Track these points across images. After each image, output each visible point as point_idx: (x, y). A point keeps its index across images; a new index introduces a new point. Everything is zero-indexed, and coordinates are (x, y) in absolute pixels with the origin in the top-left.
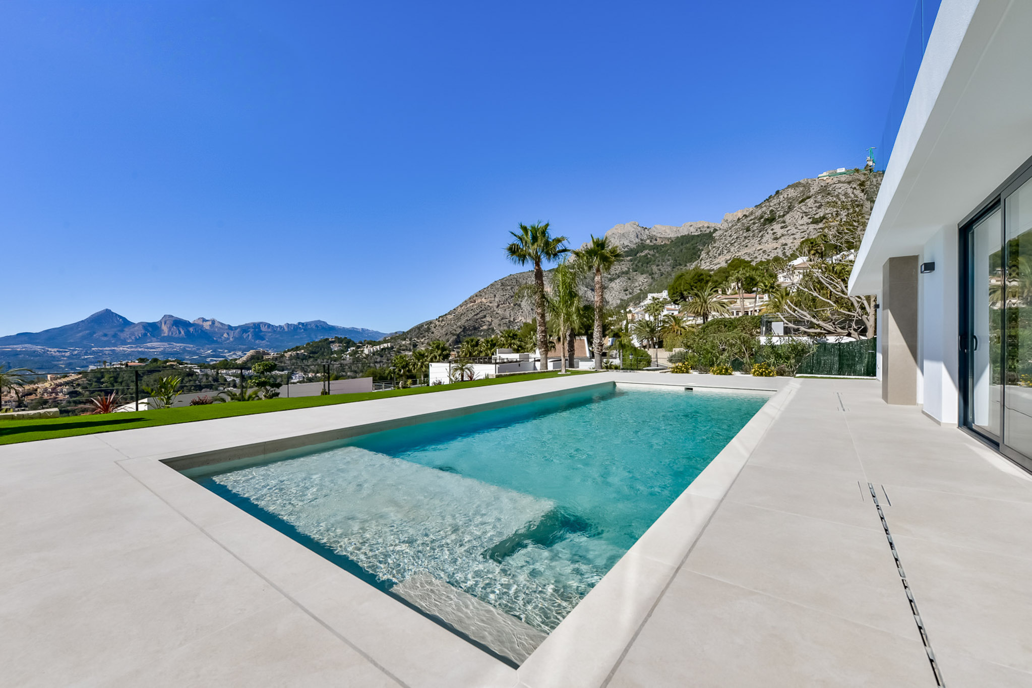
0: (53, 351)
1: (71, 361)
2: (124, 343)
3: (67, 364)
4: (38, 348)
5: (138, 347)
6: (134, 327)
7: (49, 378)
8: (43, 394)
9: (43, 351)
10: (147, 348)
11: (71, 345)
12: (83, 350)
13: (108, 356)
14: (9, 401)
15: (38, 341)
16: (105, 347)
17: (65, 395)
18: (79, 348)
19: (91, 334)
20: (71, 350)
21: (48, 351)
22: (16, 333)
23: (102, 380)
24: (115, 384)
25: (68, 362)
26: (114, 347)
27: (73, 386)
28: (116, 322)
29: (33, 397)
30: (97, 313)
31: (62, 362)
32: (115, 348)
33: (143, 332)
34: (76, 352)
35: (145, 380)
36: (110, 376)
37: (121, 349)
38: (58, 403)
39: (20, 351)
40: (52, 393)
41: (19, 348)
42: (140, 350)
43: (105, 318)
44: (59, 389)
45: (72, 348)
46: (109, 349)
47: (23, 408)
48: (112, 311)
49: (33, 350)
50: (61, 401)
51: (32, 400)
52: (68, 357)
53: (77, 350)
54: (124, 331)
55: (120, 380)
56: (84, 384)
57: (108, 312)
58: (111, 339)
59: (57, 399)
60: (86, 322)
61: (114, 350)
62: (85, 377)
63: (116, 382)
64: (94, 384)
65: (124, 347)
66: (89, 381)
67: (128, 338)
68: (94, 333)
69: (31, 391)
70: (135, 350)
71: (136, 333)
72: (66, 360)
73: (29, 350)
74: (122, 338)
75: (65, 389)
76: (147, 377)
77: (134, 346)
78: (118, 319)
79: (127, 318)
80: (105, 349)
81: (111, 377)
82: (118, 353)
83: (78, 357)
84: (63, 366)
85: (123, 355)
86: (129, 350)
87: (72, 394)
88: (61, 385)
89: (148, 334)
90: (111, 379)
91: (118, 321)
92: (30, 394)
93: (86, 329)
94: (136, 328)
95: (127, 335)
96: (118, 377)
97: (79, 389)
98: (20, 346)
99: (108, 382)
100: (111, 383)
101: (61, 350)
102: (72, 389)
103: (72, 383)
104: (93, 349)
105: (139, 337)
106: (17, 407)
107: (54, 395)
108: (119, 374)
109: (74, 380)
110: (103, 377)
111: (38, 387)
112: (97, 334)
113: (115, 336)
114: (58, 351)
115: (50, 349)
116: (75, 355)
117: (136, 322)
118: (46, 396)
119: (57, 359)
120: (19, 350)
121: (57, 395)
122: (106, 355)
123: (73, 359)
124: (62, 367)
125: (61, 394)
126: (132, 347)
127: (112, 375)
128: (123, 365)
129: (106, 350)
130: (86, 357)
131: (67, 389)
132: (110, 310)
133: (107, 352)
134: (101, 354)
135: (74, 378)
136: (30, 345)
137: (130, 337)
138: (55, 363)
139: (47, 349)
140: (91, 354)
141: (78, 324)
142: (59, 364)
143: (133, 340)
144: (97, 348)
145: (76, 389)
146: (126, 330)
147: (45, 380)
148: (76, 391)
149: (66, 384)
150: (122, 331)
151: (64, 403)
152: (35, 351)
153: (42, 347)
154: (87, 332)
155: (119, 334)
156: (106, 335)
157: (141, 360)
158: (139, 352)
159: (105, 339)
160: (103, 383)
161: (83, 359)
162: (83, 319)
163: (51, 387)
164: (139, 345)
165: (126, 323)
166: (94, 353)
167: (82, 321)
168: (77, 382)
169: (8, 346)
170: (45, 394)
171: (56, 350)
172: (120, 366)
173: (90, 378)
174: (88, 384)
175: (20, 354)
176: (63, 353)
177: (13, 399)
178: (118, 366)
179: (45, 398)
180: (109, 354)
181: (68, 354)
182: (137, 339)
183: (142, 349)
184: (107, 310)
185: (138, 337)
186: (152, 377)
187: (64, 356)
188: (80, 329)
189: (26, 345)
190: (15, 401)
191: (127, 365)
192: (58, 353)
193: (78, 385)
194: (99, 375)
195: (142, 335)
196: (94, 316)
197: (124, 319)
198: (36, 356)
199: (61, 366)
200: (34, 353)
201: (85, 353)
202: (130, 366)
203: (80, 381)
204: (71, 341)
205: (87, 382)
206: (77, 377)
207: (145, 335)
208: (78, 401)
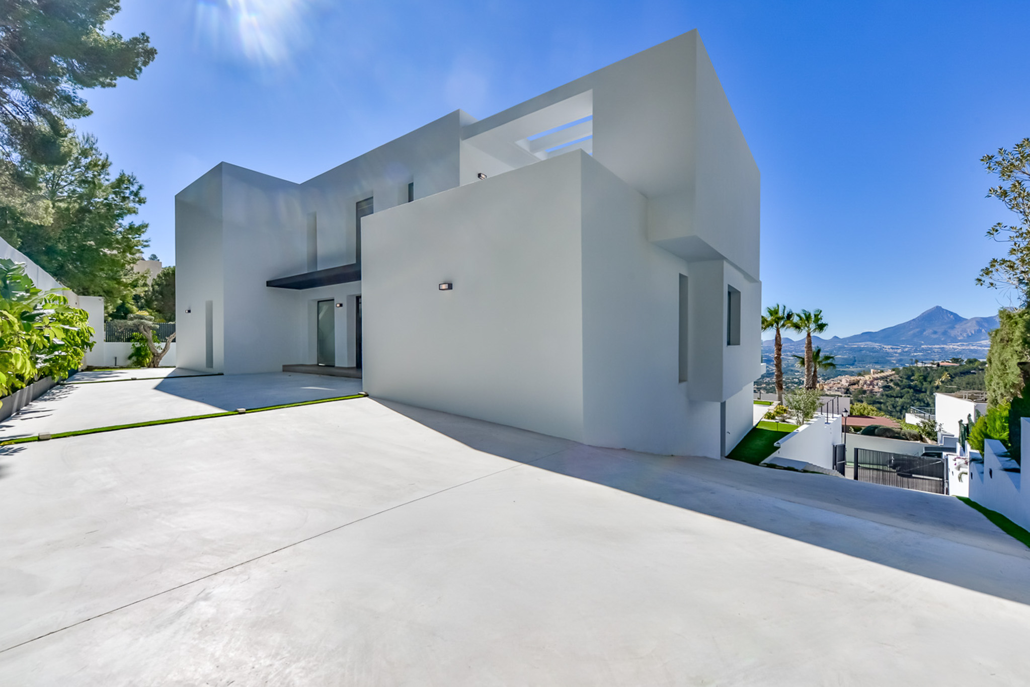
0: (888, 348)
1: (902, 357)
2: (954, 340)
3: (899, 360)
4: (876, 345)
5: (971, 345)
6: (966, 323)
7: (872, 372)
8: (863, 386)
9: (879, 347)
10: (981, 346)
11: (903, 342)
12: (913, 348)
13: (936, 354)
14: (840, 388)
15: (876, 339)
16: (934, 345)
17: (879, 388)
18: (910, 345)
19: (921, 332)
20: (902, 347)
21: (883, 348)
22: (861, 333)
23: (912, 378)
24: (924, 383)
25: (899, 358)
26: (944, 344)
27: (887, 381)
28: (946, 319)
29: (856, 387)
30: (928, 311)
31: (894, 358)
32: (945, 346)
33: (977, 328)
34: (907, 349)
35: (956, 382)
36: (919, 374)
37: (951, 346)
38: (874, 395)
39: (863, 348)
40: (870, 385)
41: (862, 345)
42: (972, 348)
43: (936, 315)
44: (875, 382)
45: (903, 346)
46: (938, 346)
47: (849, 395)
48: (943, 307)
49: (872, 346)
50: (876, 392)
51: (855, 389)
52: (899, 354)
53: (907, 347)
54: (955, 328)
55: (929, 379)
56: (896, 380)
57: (938, 309)
58: (941, 336)
59: (873, 391)
60: (917, 320)
61: (943, 348)
62: (898, 374)
63: (925, 381)
64: (905, 380)
65: (954, 345)
66: (901, 377)
67: (958, 336)
68: (924, 330)
69: (855, 382)
70: (966, 348)
71: (968, 330)
72: (898, 357)
73: (869, 346)
74: (952, 335)
75: (880, 383)
76: (959, 379)
77: (965, 344)
78: (949, 315)
79: (958, 314)
80: (934, 346)
81: (920, 376)
82: (947, 351)
83: (908, 353)
84: (895, 362)
85: (953, 353)
86: (959, 348)
87: (887, 388)
88: (877, 379)
89: (983, 330)
90: (920, 377)
91: (949, 318)
92: (854, 384)
93: (917, 328)
94: (969, 324)
95: (958, 332)
96: (928, 376)
97: (891, 384)
98: (863, 343)
99: (917, 381)
100: (920, 382)
101: (894, 347)
102: (885, 384)
103: (886, 378)
104: (923, 346)
105: (972, 334)
106: (845, 393)
107: (871, 387)
108: (929, 374)
109: (888, 376)
110: (913, 375)
111: (860, 379)
112: (927, 332)
113: (945, 333)
114: (892, 348)
115: (885, 346)
116: (906, 352)
117: (969, 318)
118: (865, 388)
119: (890, 355)
120: (862, 346)
121: (874, 387)
122: (935, 352)
123: (904, 355)
124: (893, 363)
125: (876, 387)
126: (963, 345)
127: (921, 374)
128: (934, 364)
129: (935, 348)
130: (915, 354)
131: (882, 383)
132: (941, 307)
133: (936, 350)
134: (929, 352)
135: (888, 374)
136: (870, 342)
137: (961, 334)
138: (889, 358)
139: (883, 346)
140: (920, 351)
141: (909, 322)
142: (891, 360)
143: (964, 337)
144: (927, 345)
145: (889, 384)
146: (957, 326)
147: (869, 373)
148: (889, 386)
149: (882, 378)
150: (953, 328)
151: (878, 395)
152: (873, 348)
153: (880, 344)
154: (917, 330)
155: (949, 331)
156: (935, 333)
157: (956, 360)
158: (971, 351)
159: (935, 336)
160: (912, 381)
161: (912, 356)
162: (914, 318)
163: (870, 380)
164: (972, 343)
165: (958, 319)
166: (923, 350)
167: (914, 320)
168: (890, 378)
169: (855, 344)
170: (865, 385)
171: (890, 347)
172: (931, 365)
173: (901, 375)
174: (899, 380)
175: (863, 350)
176: (896, 350)
177: (843, 386)
178: (929, 365)
179: (864, 389)
180: (938, 352)
181: (899, 351)
182: (970, 336)
183: (975, 347)
184: (937, 307)
185: (970, 335)
186: (964, 379)
187: (896, 353)
188: (911, 327)
189: (868, 343)
190: (843, 389)
191: (938, 365)
192: (891, 350)
193: (891, 380)
194: (910, 373)
195: (975, 332)
196: (924, 314)
197: (955, 315)
198: (875, 352)
199: (893, 361)
200: (873, 350)
201: (915, 350)
202: (942, 366)
203: (893, 377)
204: (904, 339)
205: (899, 378)
206: (891, 373)
207: (979, 331)
208: (889, 395)
